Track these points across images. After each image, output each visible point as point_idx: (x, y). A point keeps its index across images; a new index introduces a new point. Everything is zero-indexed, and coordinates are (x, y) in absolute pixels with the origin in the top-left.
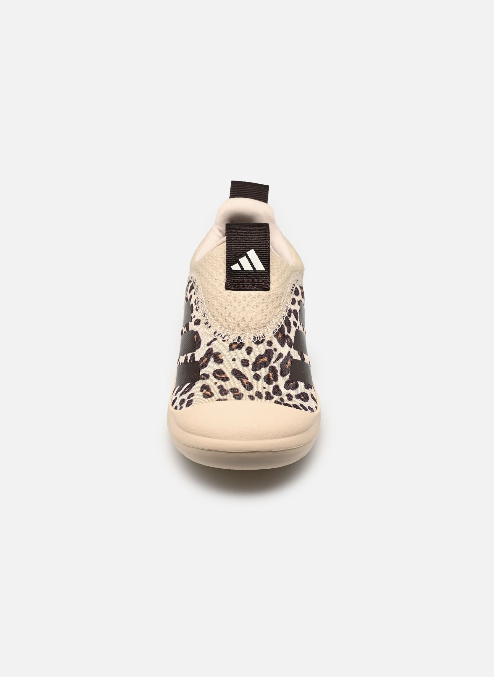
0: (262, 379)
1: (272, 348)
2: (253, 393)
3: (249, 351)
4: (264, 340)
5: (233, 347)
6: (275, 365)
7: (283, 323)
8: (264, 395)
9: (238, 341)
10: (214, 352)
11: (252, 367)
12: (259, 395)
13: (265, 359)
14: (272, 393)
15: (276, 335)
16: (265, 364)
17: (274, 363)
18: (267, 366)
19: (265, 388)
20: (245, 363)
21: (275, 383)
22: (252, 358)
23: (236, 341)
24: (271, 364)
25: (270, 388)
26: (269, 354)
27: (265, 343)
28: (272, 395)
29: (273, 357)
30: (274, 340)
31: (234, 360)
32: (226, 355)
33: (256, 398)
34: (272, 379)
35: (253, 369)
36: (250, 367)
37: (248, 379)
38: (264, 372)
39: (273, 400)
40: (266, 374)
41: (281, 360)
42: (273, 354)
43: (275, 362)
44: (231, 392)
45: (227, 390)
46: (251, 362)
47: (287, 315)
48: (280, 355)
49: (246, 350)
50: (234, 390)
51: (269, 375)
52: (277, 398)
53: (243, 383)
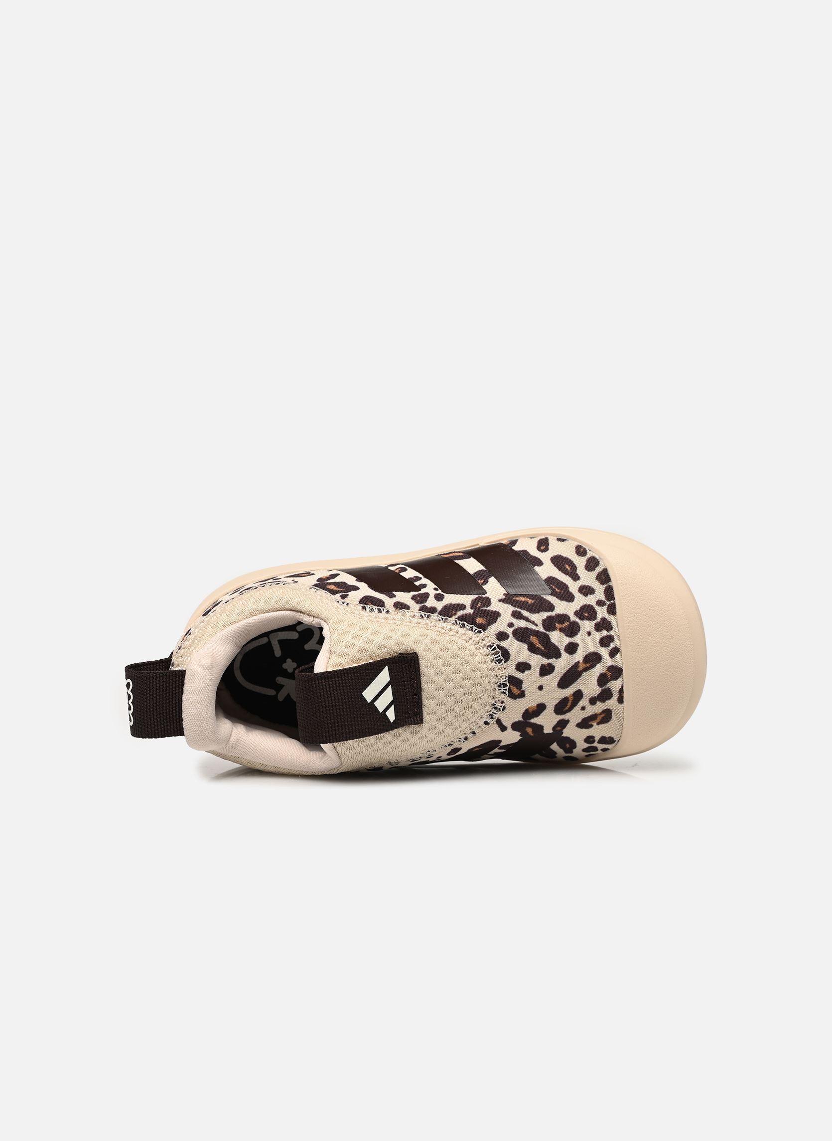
0: (574, 640)
1: (509, 631)
2: (604, 652)
3: (523, 667)
4: (499, 646)
5: (516, 692)
6: (540, 623)
7: (454, 618)
8: (604, 633)
9: (505, 685)
10: (522, 720)
11: (554, 659)
12: (606, 642)
13: (534, 640)
14: (596, 621)
15: (484, 627)
16: (544, 639)
17: (537, 625)
18: (547, 635)
19: (589, 634)
20: (546, 670)
21: (574, 618)
22: (537, 661)
23: (506, 690)
24: (540, 628)
25: (586, 625)
26: (522, 635)
27: (503, 644)
28: (598, 620)
29: (526, 628)
30: (494, 629)
31: (541, 688)
32: (530, 701)
33: (613, 645)
34: (567, 624)
35: (558, 655)
36: (553, 661)
37: (579, 662)
38: (558, 638)
39: (610, 618)
40: (562, 635)
41: (525, 613)
42: (520, 628)
43: (533, 623)
44: (606, 684)
45: (602, 691)
46: (544, 661)
47: (436, 614)
48: (516, 615)
49: (523, 671)
50: (602, 680)
51: (561, 630)
52: (602, 612)
53: (586, 669)
